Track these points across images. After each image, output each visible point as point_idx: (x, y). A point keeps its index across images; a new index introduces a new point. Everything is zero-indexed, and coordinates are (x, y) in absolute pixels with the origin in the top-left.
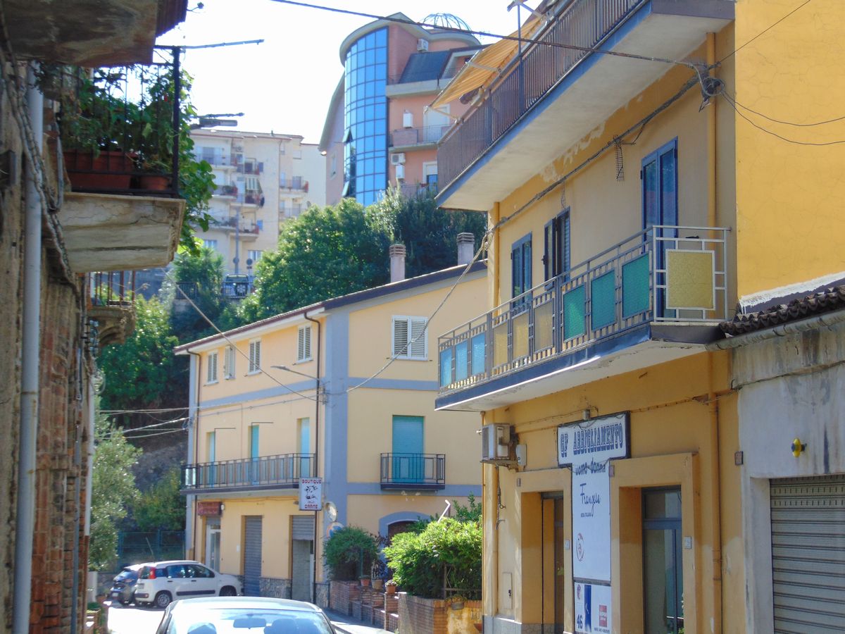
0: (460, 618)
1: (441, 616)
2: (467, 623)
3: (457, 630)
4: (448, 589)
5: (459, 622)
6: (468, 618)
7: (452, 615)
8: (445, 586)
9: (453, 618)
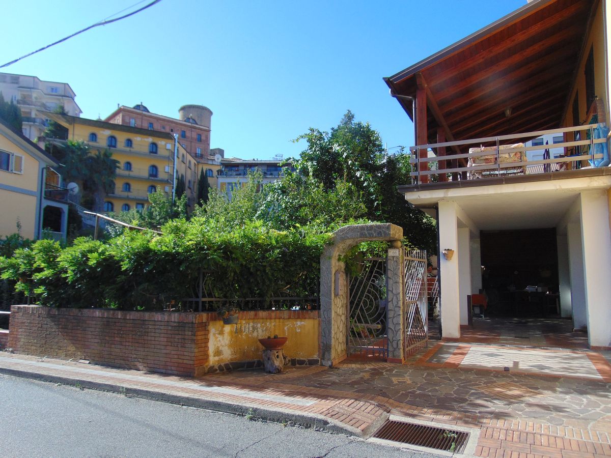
0: (221, 333)
1: (203, 333)
2: (229, 338)
3: (218, 348)
4: (204, 299)
5: (220, 337)
6: (231, 333)
7: (213, 329)
8: (201, 295)
9: (214, 334)
